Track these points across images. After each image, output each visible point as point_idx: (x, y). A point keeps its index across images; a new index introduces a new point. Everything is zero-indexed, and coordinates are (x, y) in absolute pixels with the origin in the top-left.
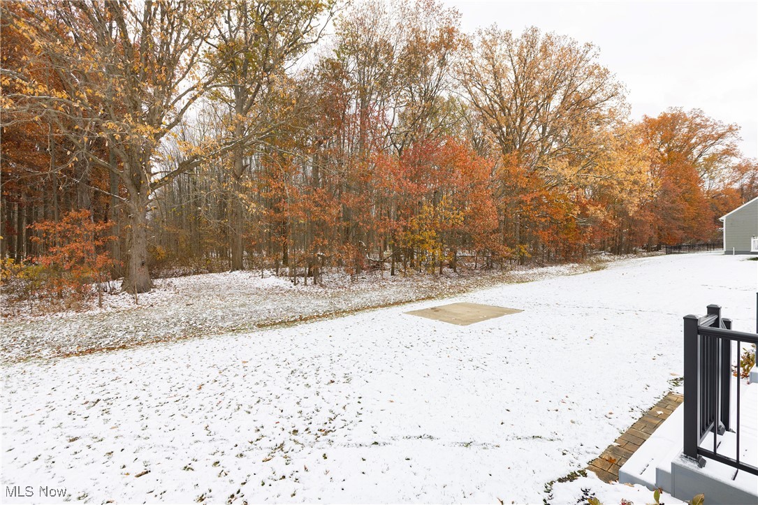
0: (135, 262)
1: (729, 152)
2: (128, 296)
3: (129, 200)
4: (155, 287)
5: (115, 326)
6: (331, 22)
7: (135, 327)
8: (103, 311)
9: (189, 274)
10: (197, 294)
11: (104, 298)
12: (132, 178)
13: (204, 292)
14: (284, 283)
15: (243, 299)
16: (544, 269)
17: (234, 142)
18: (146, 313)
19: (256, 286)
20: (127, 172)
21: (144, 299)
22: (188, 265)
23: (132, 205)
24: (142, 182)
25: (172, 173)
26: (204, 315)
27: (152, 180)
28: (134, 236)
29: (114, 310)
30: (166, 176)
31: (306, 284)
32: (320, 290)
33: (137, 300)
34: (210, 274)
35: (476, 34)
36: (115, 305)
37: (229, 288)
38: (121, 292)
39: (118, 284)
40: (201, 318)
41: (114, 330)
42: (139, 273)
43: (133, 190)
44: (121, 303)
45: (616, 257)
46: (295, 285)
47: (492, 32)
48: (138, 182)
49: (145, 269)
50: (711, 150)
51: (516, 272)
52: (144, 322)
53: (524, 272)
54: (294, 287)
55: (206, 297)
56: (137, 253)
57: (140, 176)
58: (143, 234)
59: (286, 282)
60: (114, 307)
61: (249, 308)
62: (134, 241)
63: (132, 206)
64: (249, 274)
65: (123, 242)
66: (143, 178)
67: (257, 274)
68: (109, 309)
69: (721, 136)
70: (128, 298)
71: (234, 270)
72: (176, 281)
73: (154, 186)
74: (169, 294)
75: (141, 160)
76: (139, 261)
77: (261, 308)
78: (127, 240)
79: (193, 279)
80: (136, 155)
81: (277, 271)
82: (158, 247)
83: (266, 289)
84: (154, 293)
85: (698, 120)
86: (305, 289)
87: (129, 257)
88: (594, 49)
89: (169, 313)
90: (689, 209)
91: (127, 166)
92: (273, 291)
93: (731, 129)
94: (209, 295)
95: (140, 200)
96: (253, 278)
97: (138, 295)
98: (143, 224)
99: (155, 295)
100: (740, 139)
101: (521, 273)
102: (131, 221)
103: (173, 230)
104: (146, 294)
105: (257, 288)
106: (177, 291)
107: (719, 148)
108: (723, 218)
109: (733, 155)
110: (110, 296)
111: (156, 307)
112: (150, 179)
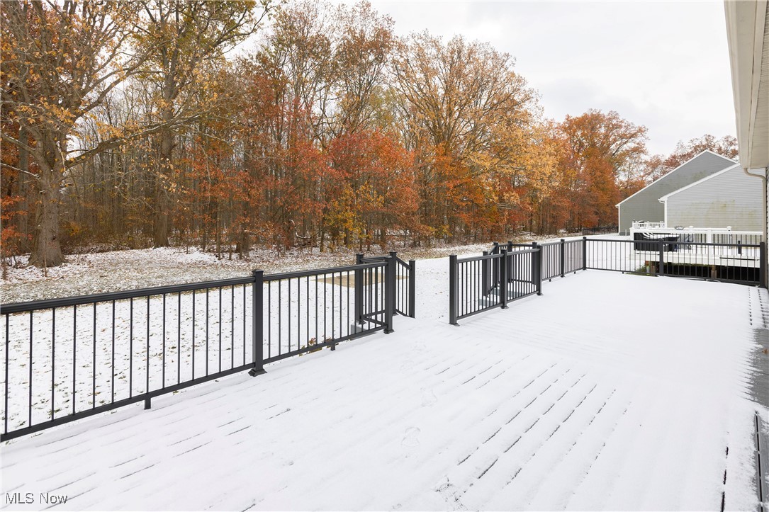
0: (46, 236)
1: (638, 150)
2: (36, 270)
3: (41, 175)
4: (67, 261)
5: (22, 295)
6: (266, 16)
7: (44, 295)
8: (8, 282)
9: (109, 250)
10: (113, 268)
11: (9, 271)
12: (46, 157)
13: (121, 266)
14: (208, 258)
15: (161, 272)
16: (466, 247)
17: (159, 124)
18: (57, 283)
19: (179, 261)
20: (40, 150)
21: (53, 272)
22: (106, 242)
23: (45, 181)
24: (56, 160)
25: (90, 152)
26: (118, 285)
27: (68, 158)
28: (45, 211)
29: (20, 282)
30: (83, 155)
31: (230, 259)
32: (243, 264)
33: (46, 273)
34: (131, 251)
35: (410, 37)
36: (22, 277)
37: (149, 262)
38: (28, 266)
39: (24, 260)
40: (115, 287)
41: (21, 298)
42: (49, 247)
43: (45, 167)
44: (27, 276)
45: (539, 237)
46: (219, 259)
47: (424, 37)
48: (52, 158)
49: (57, 244)
50: (625, 147)
51: (438, 249)
52: (54, 291)
53: (445, 249)
54: (218, 262)
55: (123, 270)
56: (47, 228)
57: (54, 154)
58: (55, 210)
59: (210, 257)
60: (21, 279)
61: (166, 279)
62: (45, 215)
63: (43, 182)
64: (174, 251)
65: (33, 216)
66: (57, 155)
67: (182, 250)
68: (15, 281)
69: (633, 136)
70: (36, 271)
71: (158, 247)
72: (90, 257)
73: (68, 164)
74: (83, 268)
75: (56, 139)
76: (50, 236)
77: (179, 279)
78: (37, 215)
79: (111, 255)
80: (50, 134)
81: (204, 248)
82: (73, 223)
83: (188, 264)
84: (66, 267)
85: (614, 122)
86: (229, 263)
87: (39, 231)
88: (511, 59)
89: (81, 283)
90: (602, 196)
91: (40, 144)
92: (195, 265)
93: (640, 131)
94: (127, 269)
95: (53, 177)
96: (177, 254)
97: (47, 269)
98: (55, 200)
99: (66, 268)
100: (648, 138)
101: (443, 250)
102: (43, 197)
103: (90, 206)
104: (57, 268)
105: (179, 263)
106: (91, 265)
107: (631, 145)
108: (618, 205)
109: (643, 152)
110: (15, 270)
111: (67, 279)
112: (65, 157)
